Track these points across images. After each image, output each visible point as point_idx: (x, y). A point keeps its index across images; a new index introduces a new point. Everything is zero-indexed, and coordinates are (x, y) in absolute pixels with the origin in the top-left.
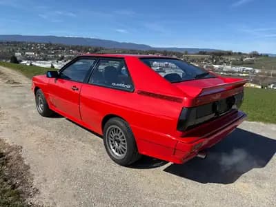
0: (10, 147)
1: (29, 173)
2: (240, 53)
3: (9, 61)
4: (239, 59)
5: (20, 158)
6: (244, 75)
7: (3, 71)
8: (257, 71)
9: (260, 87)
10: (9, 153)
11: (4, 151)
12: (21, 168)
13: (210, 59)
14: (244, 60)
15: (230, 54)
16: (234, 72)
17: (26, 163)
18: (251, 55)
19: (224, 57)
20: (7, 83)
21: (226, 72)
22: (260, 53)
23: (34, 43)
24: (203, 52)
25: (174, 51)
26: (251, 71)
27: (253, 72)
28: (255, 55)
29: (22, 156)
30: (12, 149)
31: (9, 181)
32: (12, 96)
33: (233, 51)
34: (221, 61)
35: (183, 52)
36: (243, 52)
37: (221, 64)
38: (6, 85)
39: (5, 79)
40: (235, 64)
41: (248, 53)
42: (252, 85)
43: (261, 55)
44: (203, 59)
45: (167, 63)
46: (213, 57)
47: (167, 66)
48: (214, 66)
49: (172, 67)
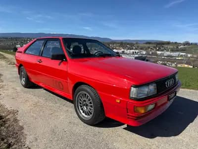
0: (8, 111)
1: (23, 133)
2: (176, 43)
3: (12, 51)
4: (176, 47)
5: (16, 120)
6: (180, 58)
7: (7, 57)
8: (189, 55)
9: (192, 67)
10: (7, 116)
11: (4, 115)
12: (17, 128)
13: (154, 47)
14: (180, 47)
15: (168, 43)
16: (172, 57)
17: (21, 124)
18: (184, 44)
19: (164, 46)
20: (9, 64)
21: (167, 57)
22: (191, 42)
23: (29, 38)
24: (149, 43)
25: (128, 42)
26: (184, 55)
27: (186, 56)
28: (187, 44)
29: (18, 118)
30: (9, 112)
31: (5, 141)
32: (12, 73)
33: (171, 42)
34: (162, 48)
35: (135, 43)
36: (178, 42)
37: (162, 51)
38: (9, 66)
39: (8, 62)
40: (172, 51)
41: (182, 42)
42: (186, 66)
43: (192, 44)
44: (149, 48)
45: (123, 50)
46: (157, 46)
47: (123, 52)
48: (158, 52)
49: (127, 54)
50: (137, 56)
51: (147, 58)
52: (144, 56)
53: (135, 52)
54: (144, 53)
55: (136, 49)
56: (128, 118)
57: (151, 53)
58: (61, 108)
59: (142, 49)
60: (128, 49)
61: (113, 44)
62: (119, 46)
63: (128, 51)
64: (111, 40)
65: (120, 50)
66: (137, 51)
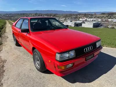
1: (3, 74)
13: (107, 16)
17: (4, 69)
19: (114, 15)
23: (30, 14)
24: (103, 14)
29: (5, 65)
30: (2, 61)
34: (112, 17)
35: (94, 14)
37: (112, 19)
44: (103, 17)
45: (86, 19)
46: (109, 16)
47: (86, 20)
48: (109, 20)
49: (88, 21)
50: (95, 22)
51: (101, 24)
52: (99, 22)
53: (94, 20)
54: (100, 20)
55: (94, 18)
57: (104, 20)
58: (29, 60)
59: (98, 18)
60: (89, 18)
61: (80, 15)
62: (83, 16)
63: (89, 20)
64: (78, 12)
65: (84, 18)
66: (95, 19)
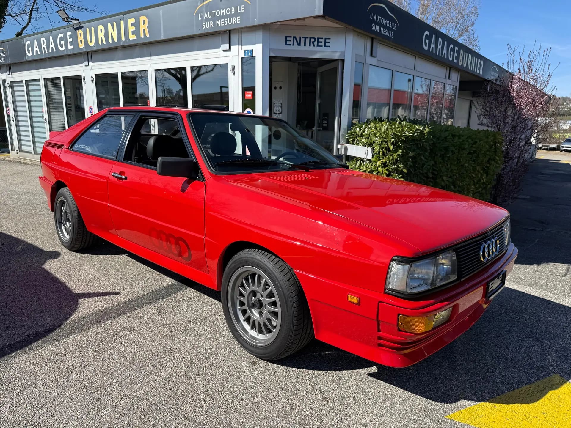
56: (380, 345)
